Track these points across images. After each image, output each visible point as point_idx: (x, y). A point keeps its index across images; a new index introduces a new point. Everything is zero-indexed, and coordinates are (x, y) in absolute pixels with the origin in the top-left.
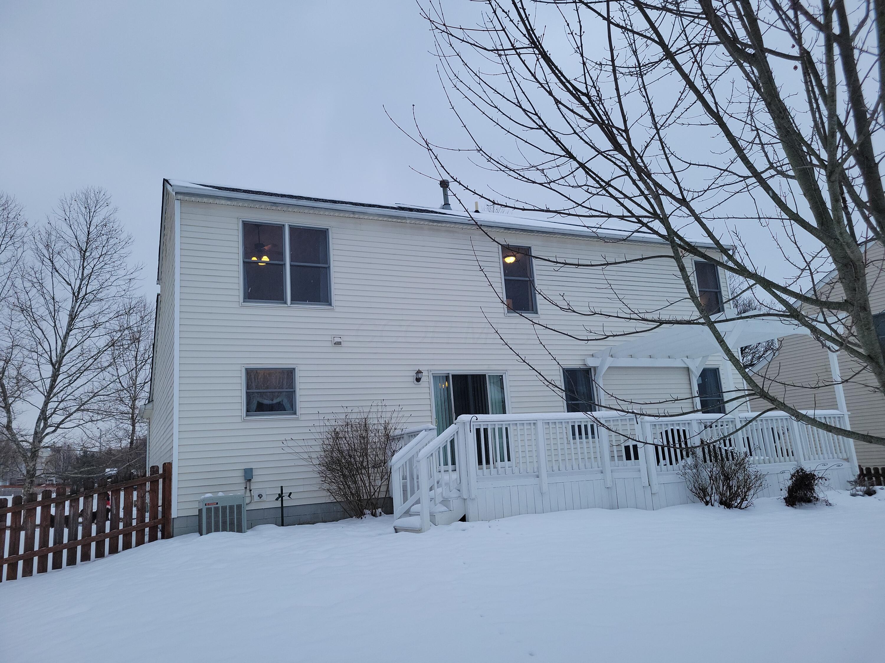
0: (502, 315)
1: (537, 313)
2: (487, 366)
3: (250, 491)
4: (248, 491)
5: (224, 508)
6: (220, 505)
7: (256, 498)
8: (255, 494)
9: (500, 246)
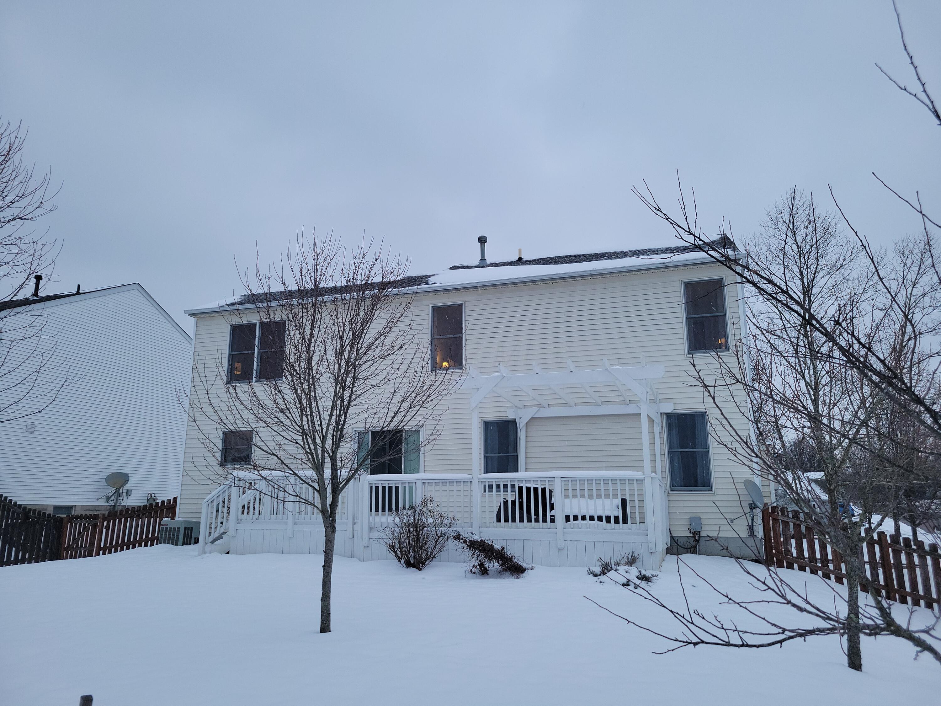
1: (462, 368)
5: (170, 528)
6: (168, 526)
9: (430, 308)
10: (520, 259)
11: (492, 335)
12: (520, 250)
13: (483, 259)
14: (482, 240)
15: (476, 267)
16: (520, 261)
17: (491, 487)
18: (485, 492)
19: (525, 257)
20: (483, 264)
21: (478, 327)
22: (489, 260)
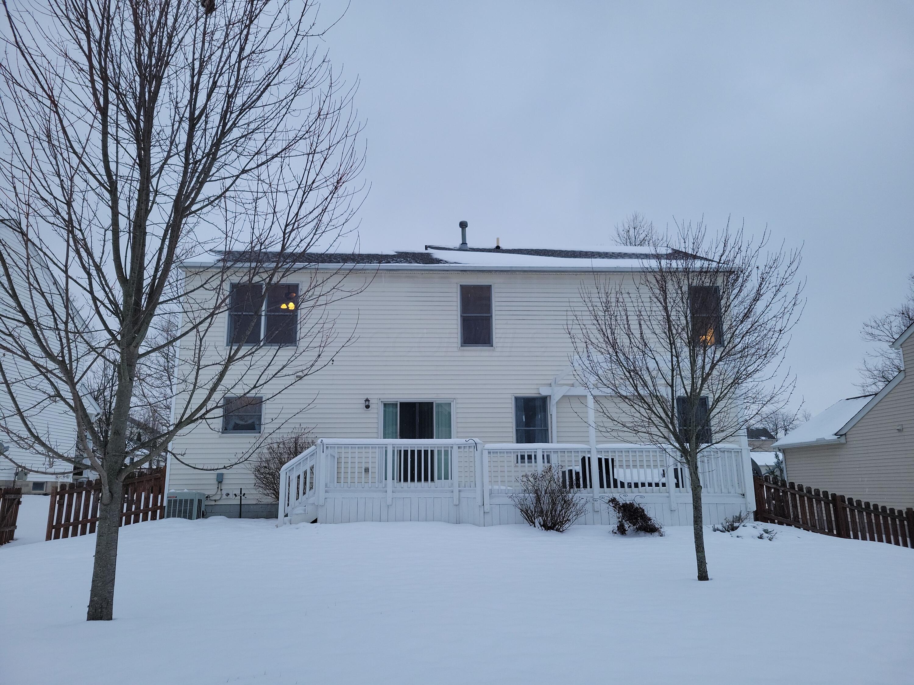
0: (456, 349)
1: (492, 346)
2: (436, 395)
3: (221, 490)
4: (219, 490)
5: (181, 501)
6: (178, 498)
7: (224, 496)
8: (224, 492)
9: (459, 286)
10: (498, 247)
11: (521, 317)
12: (498, 239)
13: (464, 243)
14: (463, 225)
15: (457, 250)
16: (498, 249)
17: (523, 457)
18: (517, 462)
19: (503, 246)
20: (464, 247)
21: (507, 308)
22: (470, 245)
